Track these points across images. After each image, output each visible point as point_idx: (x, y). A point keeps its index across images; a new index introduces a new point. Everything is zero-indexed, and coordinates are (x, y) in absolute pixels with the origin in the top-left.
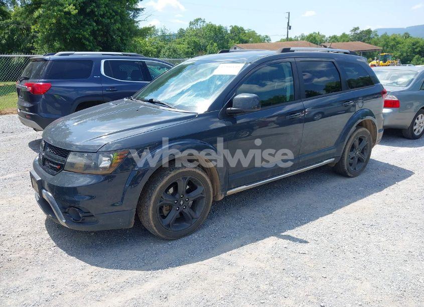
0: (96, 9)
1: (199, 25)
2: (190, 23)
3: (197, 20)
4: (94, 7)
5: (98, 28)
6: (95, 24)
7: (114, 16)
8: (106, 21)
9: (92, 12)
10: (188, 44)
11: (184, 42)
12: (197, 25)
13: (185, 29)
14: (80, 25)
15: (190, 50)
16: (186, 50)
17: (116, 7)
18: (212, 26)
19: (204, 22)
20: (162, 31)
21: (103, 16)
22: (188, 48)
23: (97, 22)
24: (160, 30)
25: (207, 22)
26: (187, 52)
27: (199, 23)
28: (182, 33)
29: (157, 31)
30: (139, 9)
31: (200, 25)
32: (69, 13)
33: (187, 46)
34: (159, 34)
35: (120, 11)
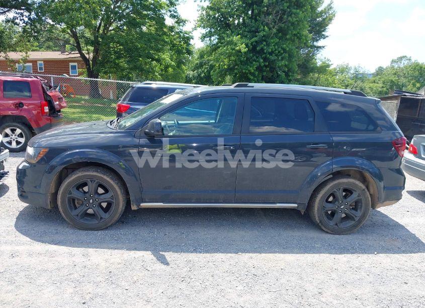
0: (265, 48)
1: (402, 64)
2: (393, 61)
3: (401, 58)
4: (264, 45)
5: (265, 65)
6: (262, 60)
7: (282, 54)
8: (273, 58)
9: (262, 49)
10: (384, 83)
11: (379, 81)
12: (401, 63)
13: (384, 68)
14: (248, 61)
15: (385, 89)
16: (380, 89)
17: (285, 46)
18: (418, 65)
19: (410, 60)
20: (355, 68)
21: (271, 54)
22: (383, 87)
23: (265, 59)
24: (353, 68)
25: (413, 60)
26: (380, 91)
27: (403, 61)
28: (380, 71)
29: (350, 69)
30: (320, 47)
31: (404, 63)
32: (239, 51)
33: (381, 85)
34: (352, 72)
35: (288, 49)
